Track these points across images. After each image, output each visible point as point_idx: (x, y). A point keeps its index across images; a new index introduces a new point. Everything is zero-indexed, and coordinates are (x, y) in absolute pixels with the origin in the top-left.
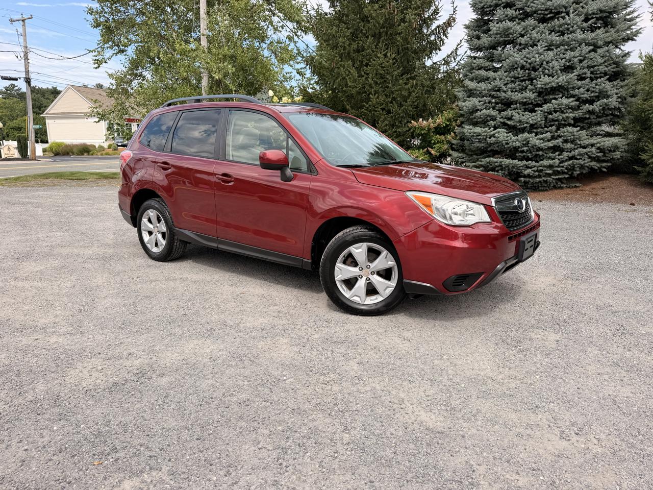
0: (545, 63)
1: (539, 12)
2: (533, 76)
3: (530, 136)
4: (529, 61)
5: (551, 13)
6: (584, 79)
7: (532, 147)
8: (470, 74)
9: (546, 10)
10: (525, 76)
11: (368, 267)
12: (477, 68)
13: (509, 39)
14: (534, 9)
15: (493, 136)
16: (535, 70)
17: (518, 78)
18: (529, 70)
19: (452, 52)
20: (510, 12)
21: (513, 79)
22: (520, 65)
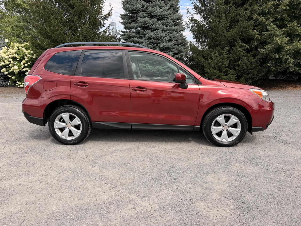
0: (162, 37)
1: (158, 16)
2: (158, 42)
3: (160, 67)
4: (157, 36)
5: (161, 17)
6: (176, 45)
7: (160, 72)
8: (129, 39)
9: (160, 16)
10: (154, 42)
11: (226, 125)
12: (132, 37)
13: (147, 25)
14: (155, 14)
15: (145, 67)
16: (158, 40)
17: (152, 42)
18: (156, 39)
19: (107, 28)
20: (145, 14)
21: (150, 43)
22: (153, 37)
